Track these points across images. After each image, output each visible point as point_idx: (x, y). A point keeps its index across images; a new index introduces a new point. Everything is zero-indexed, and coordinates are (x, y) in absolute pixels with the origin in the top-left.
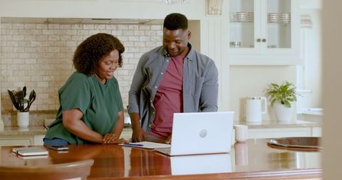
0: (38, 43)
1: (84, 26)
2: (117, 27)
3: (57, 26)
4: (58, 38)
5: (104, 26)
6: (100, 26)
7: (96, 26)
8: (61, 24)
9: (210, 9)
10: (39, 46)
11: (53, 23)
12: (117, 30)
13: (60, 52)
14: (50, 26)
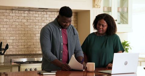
0: (7, 20)
1: (31, 12)
2: (47, 13)
3: (17, 12)
4: (18, 18)
5: (40, 12)
6: (38, 12)
7: (36, 12)
8: (19, 10)
9: (95, 5)
10: (8, 22)
11: (15, 10)
12: (47, 14)
13: (19, 25)
14: (14, 11)
